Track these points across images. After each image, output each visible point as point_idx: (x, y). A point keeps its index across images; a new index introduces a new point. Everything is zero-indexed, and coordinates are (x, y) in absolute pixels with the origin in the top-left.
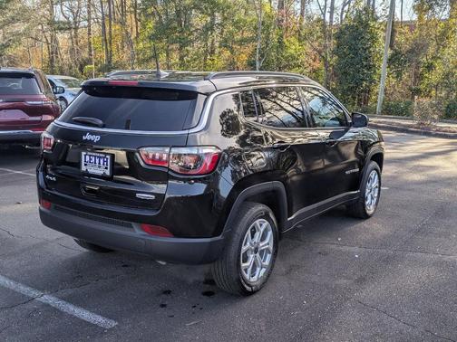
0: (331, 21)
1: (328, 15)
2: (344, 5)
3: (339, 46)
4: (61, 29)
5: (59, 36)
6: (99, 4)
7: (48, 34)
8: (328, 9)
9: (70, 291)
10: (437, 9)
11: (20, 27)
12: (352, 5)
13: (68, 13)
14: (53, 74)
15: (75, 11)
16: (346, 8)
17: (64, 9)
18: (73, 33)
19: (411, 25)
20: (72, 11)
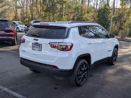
0: (97, 8)
1: (95, 6)
2: (100, 3)
3: (99, 14)
4: (18, 8)
5: (18, 10)
6: (30, 1)
7: (15, 9)
8: (96, 4)
9: (13, 87)
10: (127, 5)
11: (7, 7)
12: (102, 3)
13: (21, 3)
14: (16, 21)
15: (23, 3)
16: (101, 4)
17: (20, 2)
18: (22, 9)
19: (119, 9)
20: (22, 3)
